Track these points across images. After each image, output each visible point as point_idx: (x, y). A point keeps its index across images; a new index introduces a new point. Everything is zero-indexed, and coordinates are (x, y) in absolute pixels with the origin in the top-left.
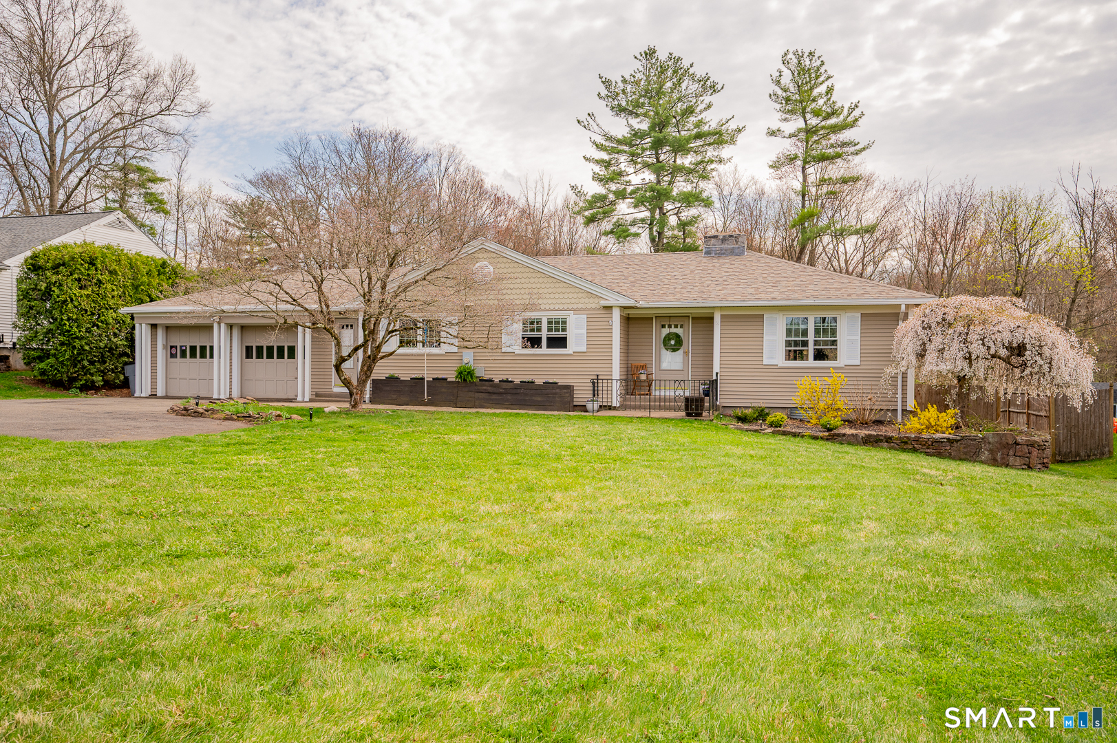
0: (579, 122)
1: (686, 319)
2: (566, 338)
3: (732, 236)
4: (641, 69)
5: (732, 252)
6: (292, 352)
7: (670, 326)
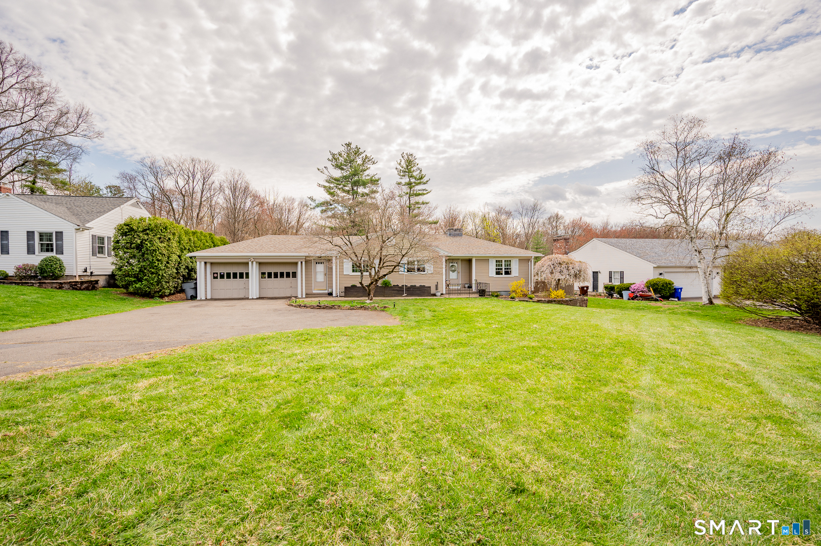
0: (318, 170)
1: (459, 260)
2: (425, 268)
4: (345, 150)
5: (458, 235)
6: (294, 275)
7: (452, 263)
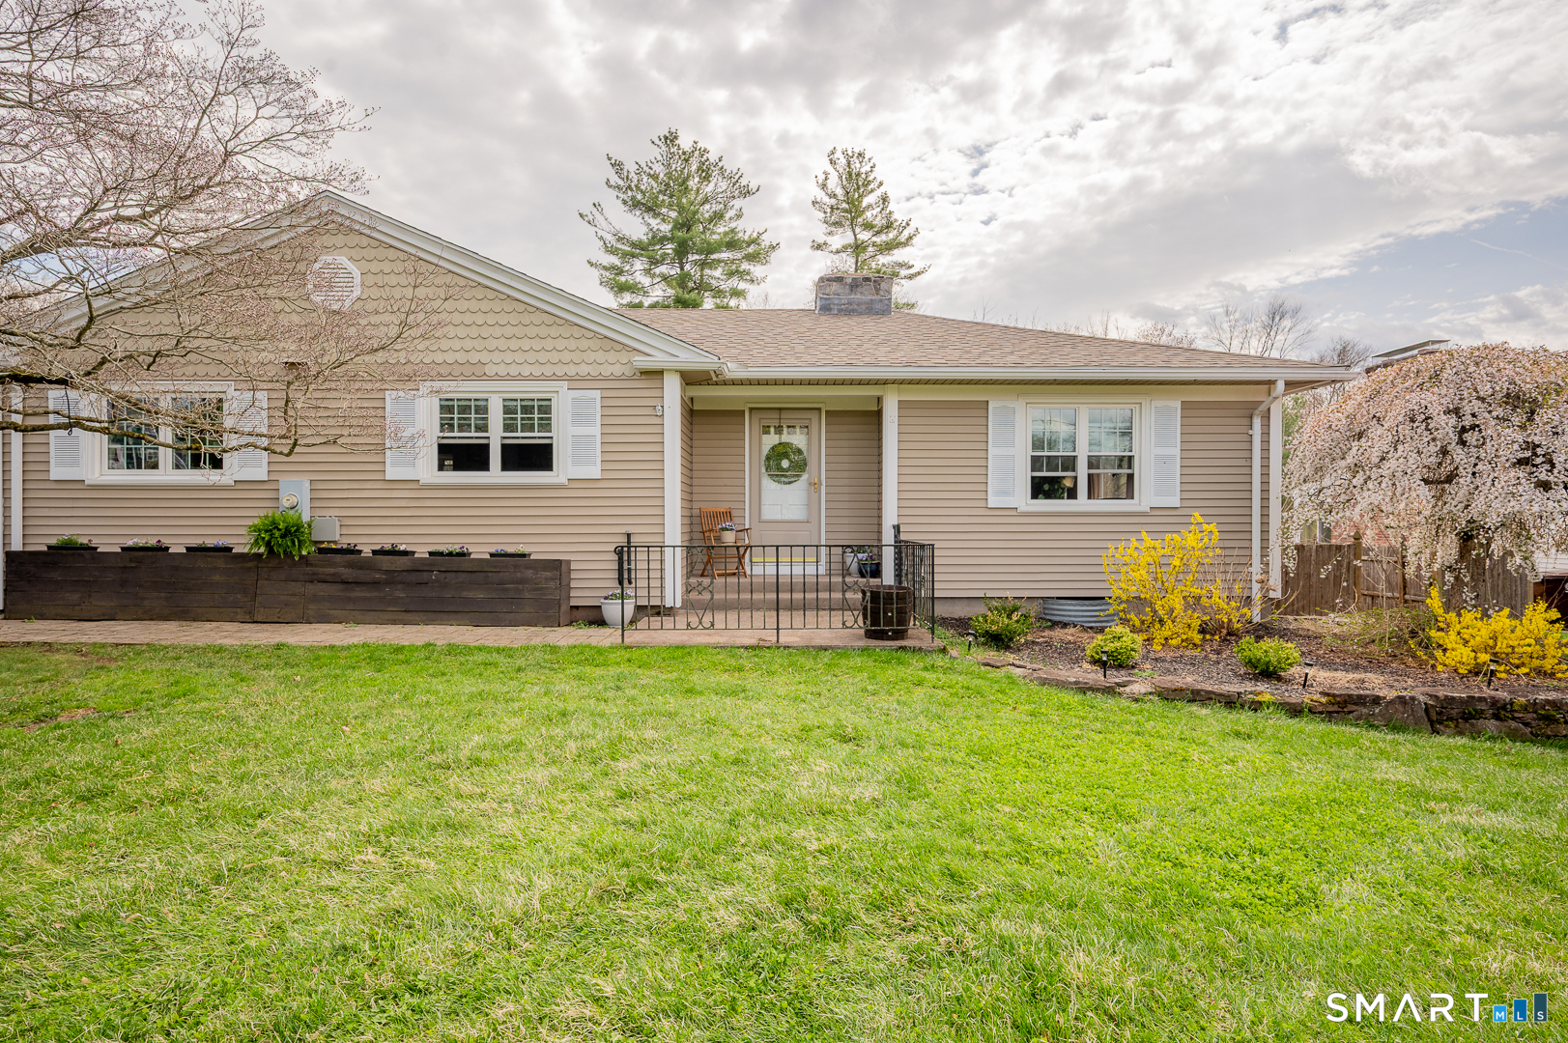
0: (581, 215)
1: (814, 416)
2: (550, 446)
3: (867, 279)
4: (659, 158)
5: (870, 309)
7: (779, 430)
